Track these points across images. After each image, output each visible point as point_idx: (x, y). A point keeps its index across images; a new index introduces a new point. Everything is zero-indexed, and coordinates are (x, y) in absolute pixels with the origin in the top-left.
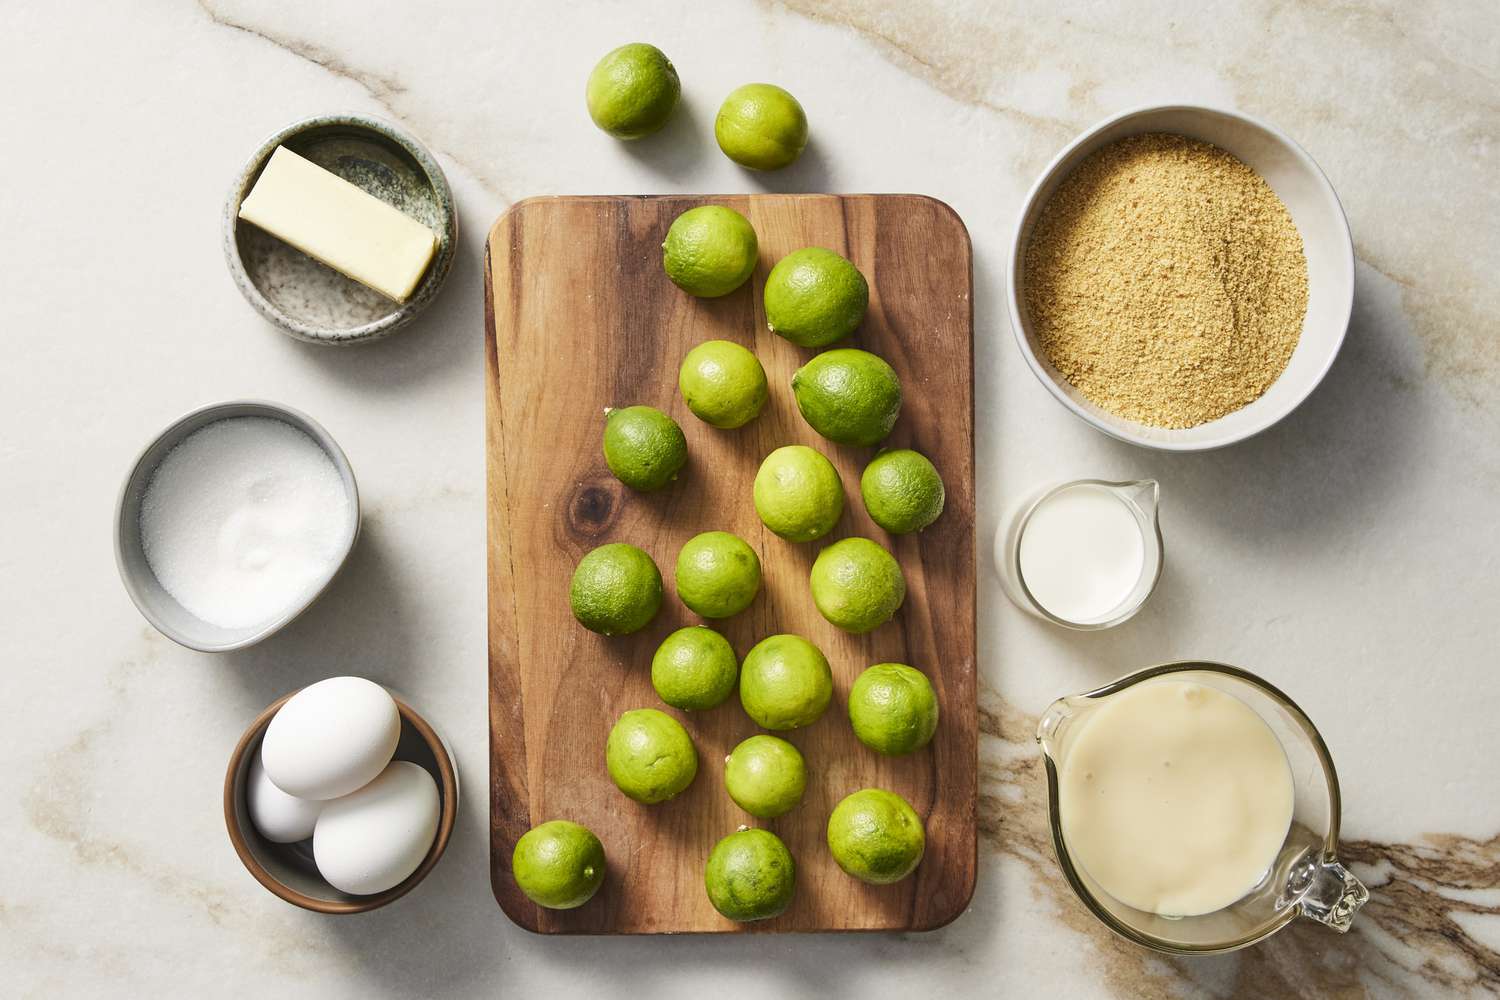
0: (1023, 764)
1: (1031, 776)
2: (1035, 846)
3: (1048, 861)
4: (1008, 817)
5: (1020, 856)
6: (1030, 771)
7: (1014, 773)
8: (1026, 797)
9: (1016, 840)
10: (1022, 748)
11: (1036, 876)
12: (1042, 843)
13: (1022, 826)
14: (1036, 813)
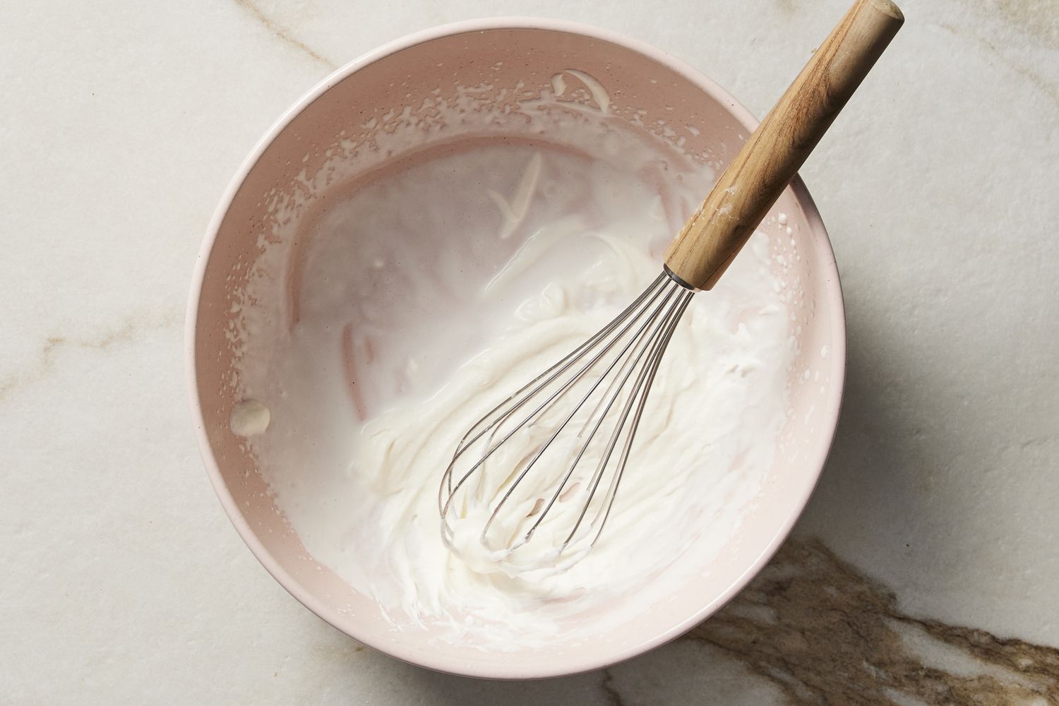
0: (776, 586)
1: (785, 597)
2: (788, 669)
3: (801, 683)
4: (761, 639)
5: (773, 679)
6: (784, 593)
7: (767, 594)
8: (779, 619)
9: (769, 662)
10: (776, 569)
11: (788, 698)
12: (794, 665)
13: (775, 648)
14: (789, 634)
